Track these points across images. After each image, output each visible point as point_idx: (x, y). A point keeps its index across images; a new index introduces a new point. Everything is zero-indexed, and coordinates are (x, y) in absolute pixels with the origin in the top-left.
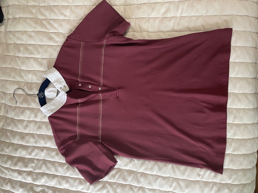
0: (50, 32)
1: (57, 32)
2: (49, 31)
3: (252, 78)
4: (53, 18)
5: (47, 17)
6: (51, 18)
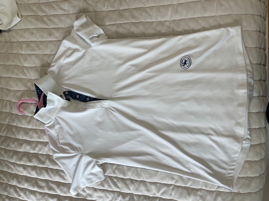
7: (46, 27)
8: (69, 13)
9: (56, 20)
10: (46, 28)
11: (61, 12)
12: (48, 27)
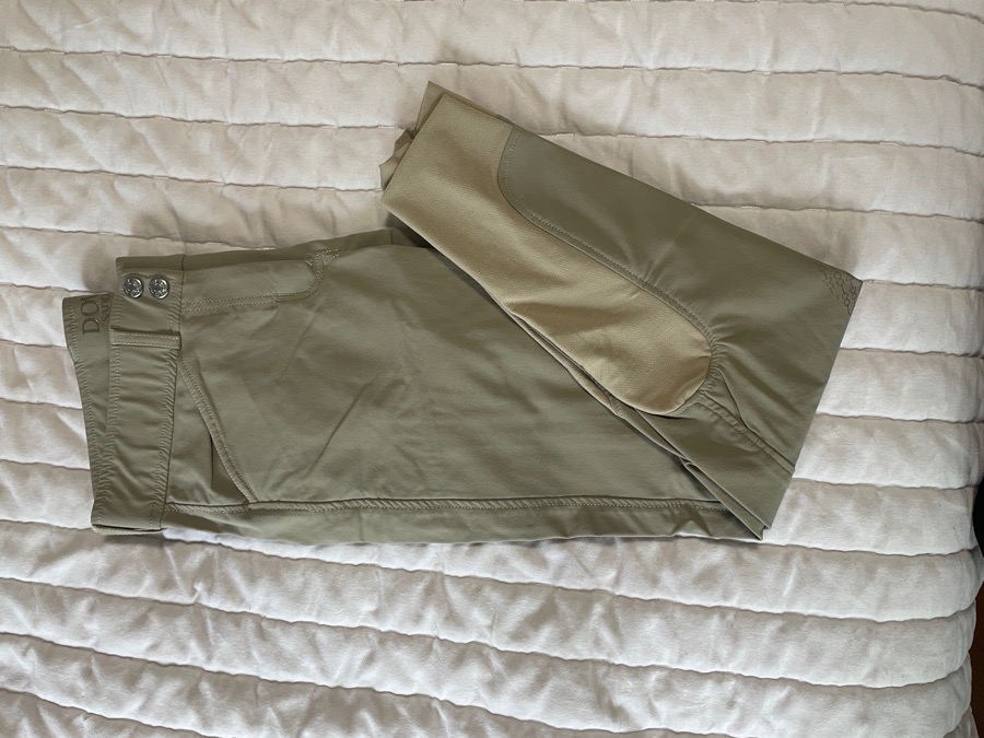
0: (63, 109)
1: (96, 108)
2: (57, 104)
3: (965, 355)
4: (78, 50)
5: (53, 43)
6: (69, 48)
7: (42, 106)
8: (155, 52)
9: (90, 79)
10: (43, 109)
11: (119, 45)
12: (52, 106)
